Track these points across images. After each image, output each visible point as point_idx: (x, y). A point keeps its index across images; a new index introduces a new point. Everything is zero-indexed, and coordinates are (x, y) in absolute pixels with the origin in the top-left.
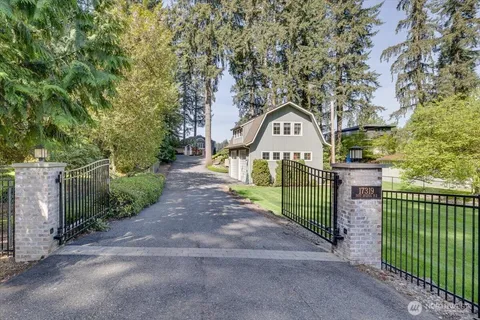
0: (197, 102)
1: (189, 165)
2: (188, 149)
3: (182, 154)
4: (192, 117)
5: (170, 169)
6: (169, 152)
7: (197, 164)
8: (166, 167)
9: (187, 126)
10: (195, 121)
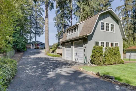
0: (36, 24)
1: (35, 53)
2: (33, 46)
3: (30, 48)
4: (34, 31)
5: (22, 56)
6: (22, 45)
7: (40, 53)
8: (20, 55)
9: (32, 35)
10: (36, 33)
